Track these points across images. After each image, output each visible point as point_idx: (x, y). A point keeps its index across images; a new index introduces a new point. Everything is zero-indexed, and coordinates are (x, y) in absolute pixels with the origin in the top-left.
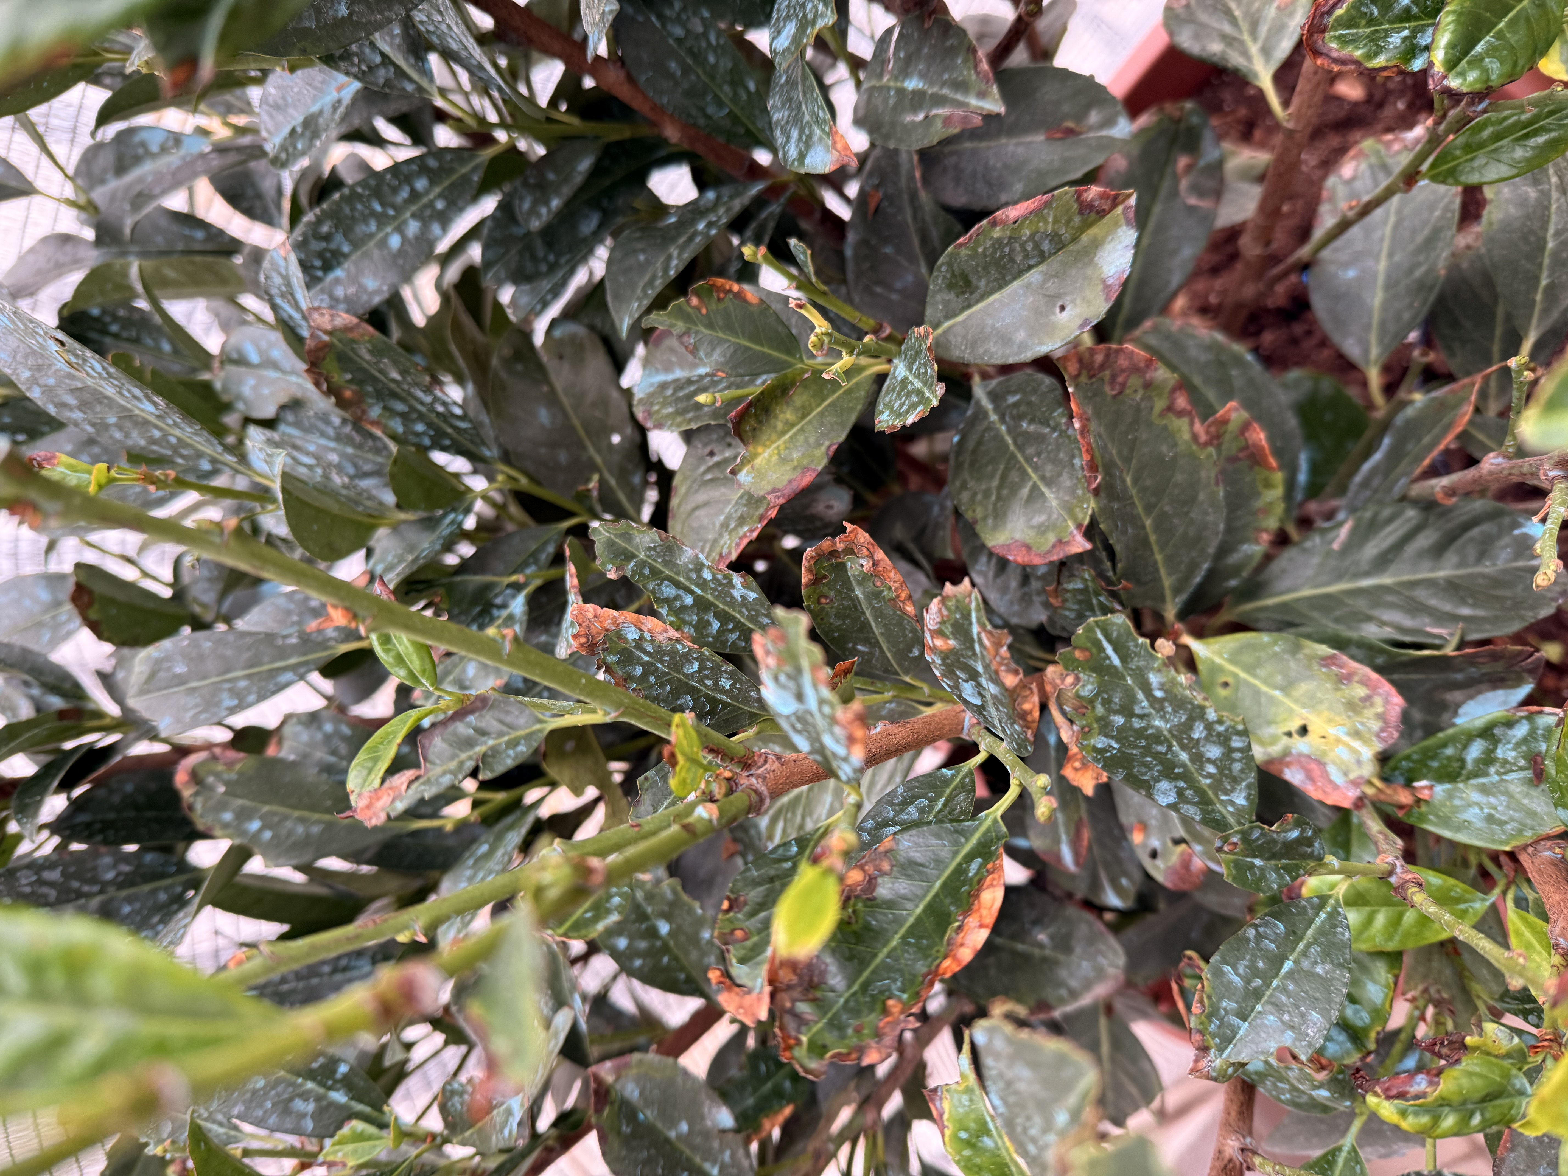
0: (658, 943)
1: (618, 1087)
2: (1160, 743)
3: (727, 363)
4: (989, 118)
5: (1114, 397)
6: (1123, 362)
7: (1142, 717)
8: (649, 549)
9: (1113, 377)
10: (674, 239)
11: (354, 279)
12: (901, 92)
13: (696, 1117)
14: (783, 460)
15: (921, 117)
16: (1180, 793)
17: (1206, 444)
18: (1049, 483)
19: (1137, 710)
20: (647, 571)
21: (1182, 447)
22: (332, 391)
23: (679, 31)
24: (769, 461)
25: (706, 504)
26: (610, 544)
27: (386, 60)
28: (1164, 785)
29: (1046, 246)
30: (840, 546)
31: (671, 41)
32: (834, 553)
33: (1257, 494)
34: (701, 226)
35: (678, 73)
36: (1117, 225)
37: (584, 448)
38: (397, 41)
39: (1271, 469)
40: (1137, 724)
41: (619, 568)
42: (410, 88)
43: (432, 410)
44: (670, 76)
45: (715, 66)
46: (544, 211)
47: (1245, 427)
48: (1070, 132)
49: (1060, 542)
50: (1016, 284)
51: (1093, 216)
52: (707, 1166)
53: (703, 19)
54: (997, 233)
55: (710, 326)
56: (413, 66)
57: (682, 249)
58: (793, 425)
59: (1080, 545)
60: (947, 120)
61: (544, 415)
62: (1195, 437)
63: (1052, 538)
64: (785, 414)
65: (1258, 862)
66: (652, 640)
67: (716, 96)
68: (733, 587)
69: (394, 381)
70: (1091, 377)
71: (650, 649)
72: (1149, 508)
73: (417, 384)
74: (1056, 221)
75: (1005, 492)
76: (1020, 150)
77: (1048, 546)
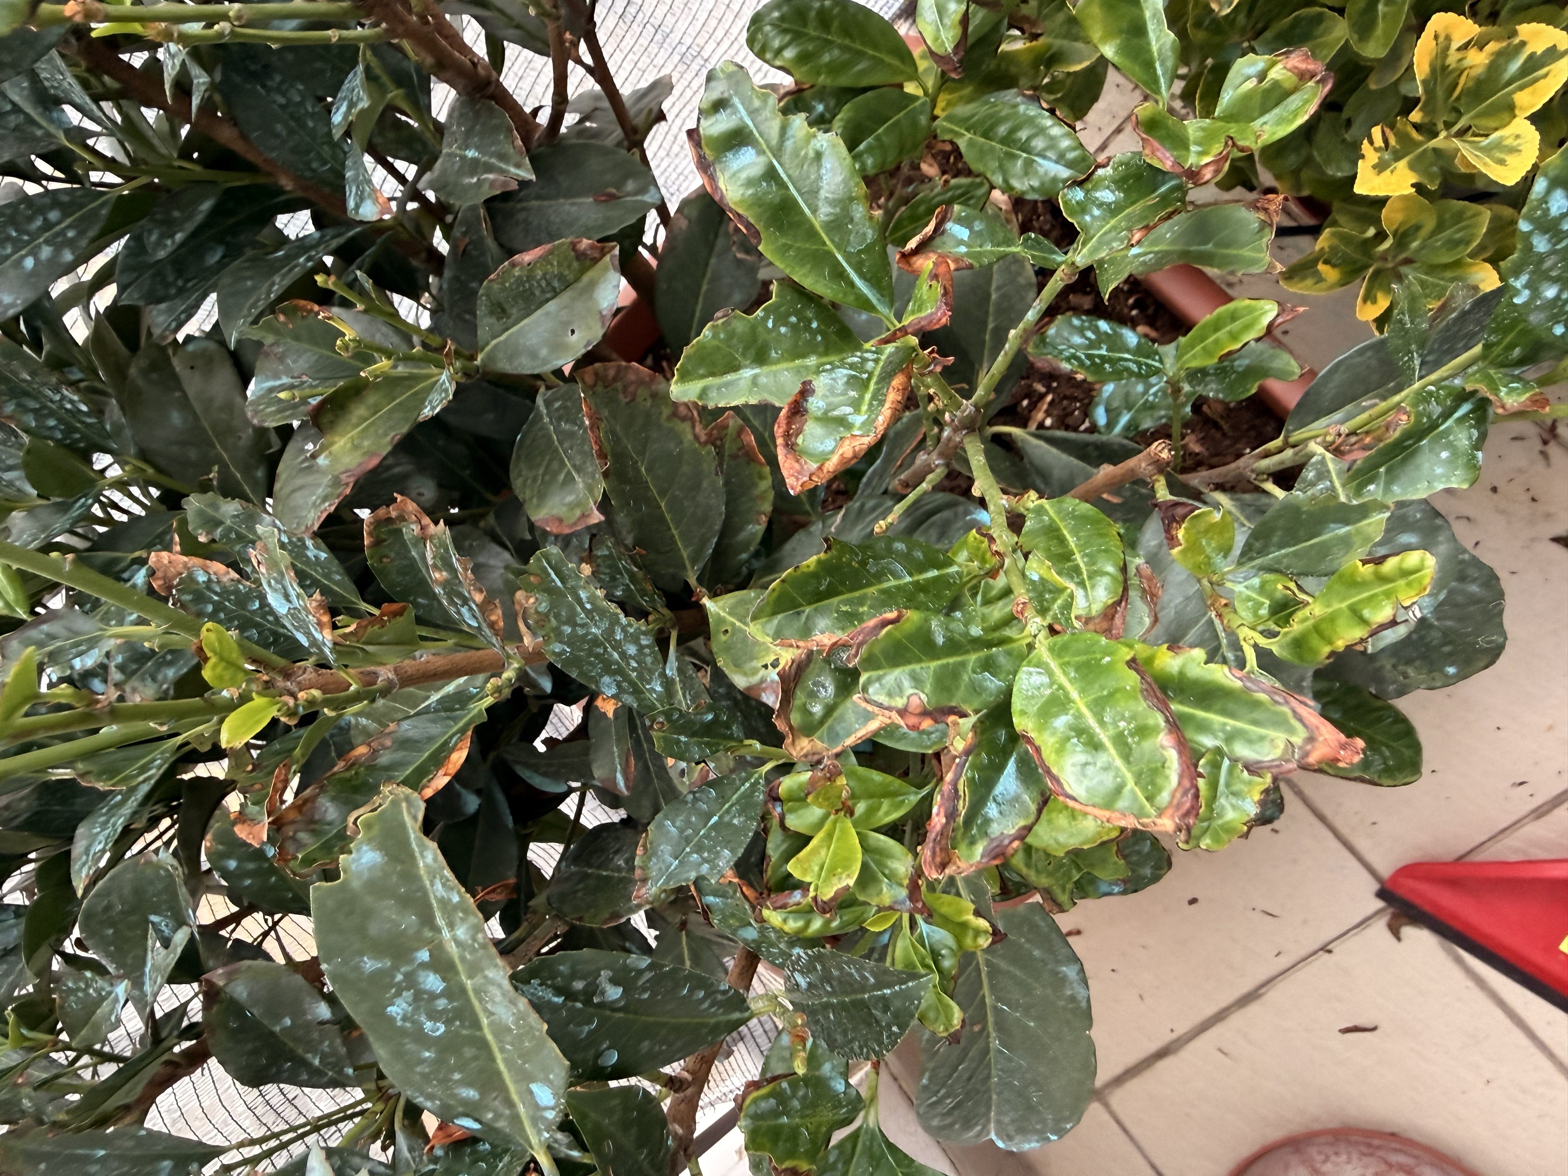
0: (266, 865)
1: (228, 990)
2: (598, 646)
3: (311, 367)
4: (523, 184)
5: (628, 403)
6: (632, 377)
7: (583, 626)
8: (235, 516)
9: (625, 388)
10: (278, 270)
12: (463, 158)
13: (297, 1012)
14: (356, 447)
15: (475, 180)
16: (619, 686)
17: (706, 443)
18: (578, 470)
19: (579, 621)
20: (233, 536)
21: (686, 445)
23: (282, 100)
24: (344, 447)
25: (301, 488)
26: (201, 513)
27: (17, 109)
28: (606, 679)
29: (556, 284)
30: (394, 514)
31: (275, 107)
32: (389, 520)
33: (754, 485)
34: (302, 260)
35: (284, 133)
36: (606, 269)
37: (214, 447)
38: (26, 93)
39: (761, 464)
40: (580, 632)
41: (208, 533)
42: (39, 133)
43: (62, 407)
44: (277, 136)
45: (314, 129)
46: (169, 242)
47: (740, 432)
48: (612, 197)
49: (584, 516)
50: (539, 312)
51: (588, 263)
52: (309, 1056)
53: (299, 91)
54: (517, 272)
55: (297, 338)
56: (42, 114)
57: (283, 277)
58: (366, 419)
59: (597, 517)
60: (492, 183)
61: (176, 418)
62: (696, 437)
63: (578, 513)
64: (359, 411)
65: (683, 739)
66: (219, 582)
67: (318, 154)
68: (307, 548)
69: (25, 381)
70: (606, 387)
71: (218, 589)
72: (663, 493)
73: (44, 384)
74: (560, 264)
75: (547, 478)
76: (574, 209)
77: (573, 520)
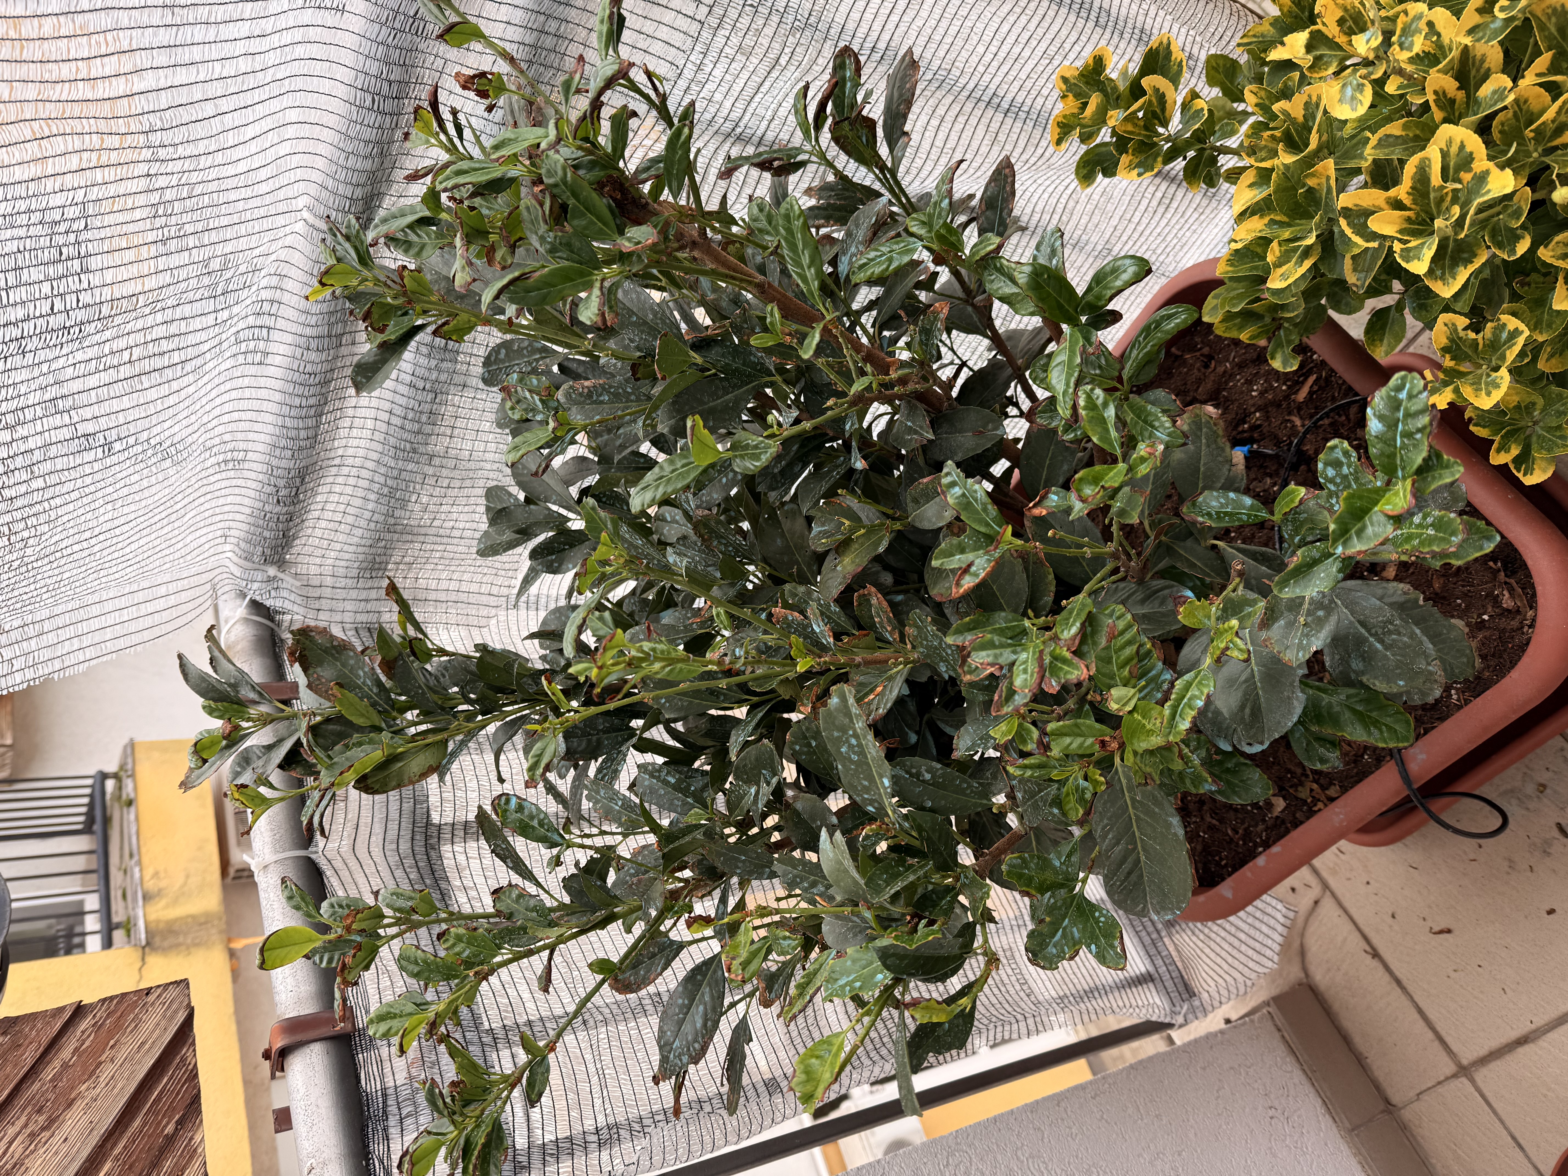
8: (802, 592)
10: (824, 479)
11: (709, 494)
14: (853, 562)
15: (910, 437)
20: (802, 601)
22: (701, 536)
24: (848, 561)
26: (790, 590)
30: (867, 593)
32: (865, 596)
37: (795, 556)
41: (792, 599)
48: (981, 433)
50: (932, 502)
57: (826, 483)
58: (856, 552)
60: (916, 440)
66: (796, 620)
68: (831, 606)
71: (795, 623)
76: (963, 439)
